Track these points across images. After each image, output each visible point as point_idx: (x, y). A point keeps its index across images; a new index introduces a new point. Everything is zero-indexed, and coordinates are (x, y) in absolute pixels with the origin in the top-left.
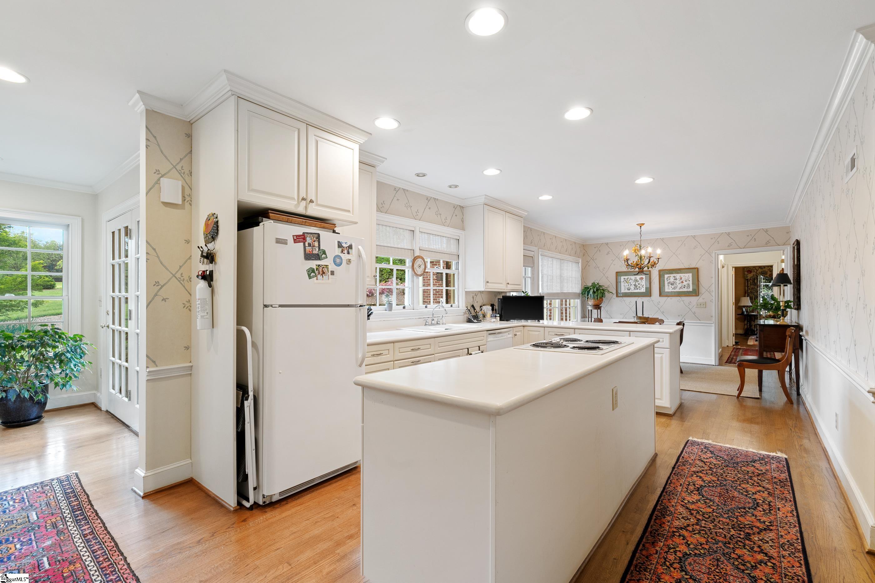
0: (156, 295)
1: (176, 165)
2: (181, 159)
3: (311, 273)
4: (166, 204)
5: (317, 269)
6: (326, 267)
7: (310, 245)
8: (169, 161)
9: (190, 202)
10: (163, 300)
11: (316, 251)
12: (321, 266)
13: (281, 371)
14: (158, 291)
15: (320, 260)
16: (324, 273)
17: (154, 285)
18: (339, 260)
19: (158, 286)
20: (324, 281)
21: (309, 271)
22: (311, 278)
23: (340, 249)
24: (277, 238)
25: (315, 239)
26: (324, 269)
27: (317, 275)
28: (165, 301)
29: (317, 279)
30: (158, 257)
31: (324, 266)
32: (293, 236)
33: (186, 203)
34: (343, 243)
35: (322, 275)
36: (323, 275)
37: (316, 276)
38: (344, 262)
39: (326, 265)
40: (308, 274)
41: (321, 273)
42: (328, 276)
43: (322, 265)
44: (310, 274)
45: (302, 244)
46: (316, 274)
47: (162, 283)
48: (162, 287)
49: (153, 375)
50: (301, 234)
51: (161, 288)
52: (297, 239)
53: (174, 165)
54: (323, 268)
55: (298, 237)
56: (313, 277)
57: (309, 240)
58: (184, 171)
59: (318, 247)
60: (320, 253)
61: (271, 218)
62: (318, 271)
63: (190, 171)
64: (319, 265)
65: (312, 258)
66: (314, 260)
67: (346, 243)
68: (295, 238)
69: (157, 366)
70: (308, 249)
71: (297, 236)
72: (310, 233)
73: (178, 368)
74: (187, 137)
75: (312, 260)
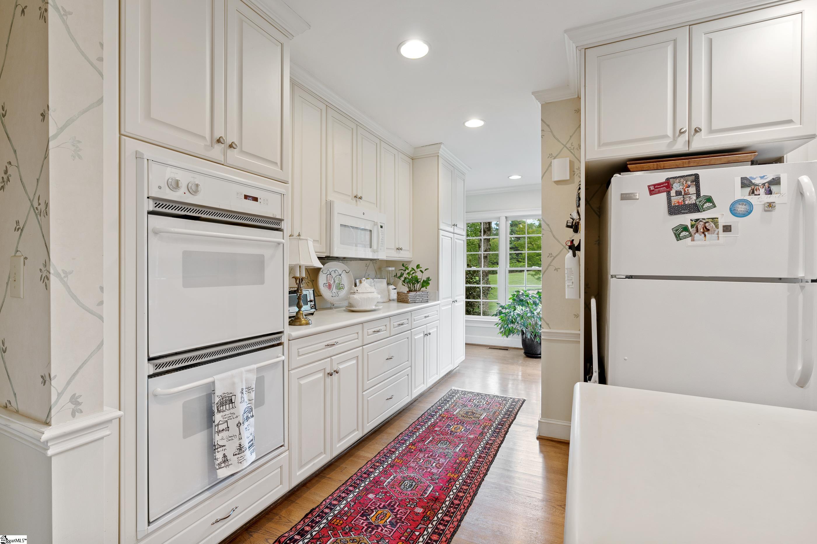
0: (549, 265)
1: (566, 144)
2: (571, 137)
3: (682, 231)
4: (558, 182)
5: (692, 226)
6: (712, 222)
7: (678, 193)
8: (560, 142)
9: (579, 175)
10: (555, 270)
11: (692, 199)
12: (701, 221)
13: (626, 358)
14: (551, 262)
15: (700, 212)
16: (708, 230)
17: (548, 257)
18: (744, 207)
19: (551, 257)
20: (707, 243)
21: (677, 230)
22: (680, 239)
23: (748, 190)
24: (622, 194)
25: (689, 183)
26: (707, 225)
27: (693, 234)
28: (557, 271)
29: (693, 240)
30: (551, 231)
31: (707, 220)
32: (649, 186)
33: (575, 176)
34: (754, 179)
35: (703, 233)
36: (706, 233)
37: (691, 236)
38: (758, 210)
39: (713, 219)
40: (675, 234)
41: (702, 230)
42: (718, 234)
43: (704, 219)
44: (680, 234)
45: (664, 194)
46: (690, 233)
47: (554, 255)
48: (555, 258)
49: (547, 335)
50: (664, 180)
51: (553, 259)
52: (655, 189)
53: (565, 144)
54: (705, 223)
55: (656, 187)
56: (685, 237)
57: (676, 187)
58: (573, 147)
59: (696, 193)
60: (700, 202)
61: (631, 170)
62: (694, 229)
63: (579, 144)
64: (697, 220)
65: (683, 211)
66: (687, 213)
67: (762, 178)
68: (652, 188)
69: (550, 328)
70: (676, 200)
71: (654, 185)
72: (679, 177)
73: (566, 333)
74: (576, 114)
75: (684, 213)
